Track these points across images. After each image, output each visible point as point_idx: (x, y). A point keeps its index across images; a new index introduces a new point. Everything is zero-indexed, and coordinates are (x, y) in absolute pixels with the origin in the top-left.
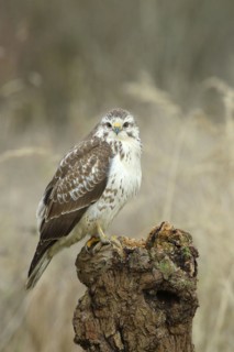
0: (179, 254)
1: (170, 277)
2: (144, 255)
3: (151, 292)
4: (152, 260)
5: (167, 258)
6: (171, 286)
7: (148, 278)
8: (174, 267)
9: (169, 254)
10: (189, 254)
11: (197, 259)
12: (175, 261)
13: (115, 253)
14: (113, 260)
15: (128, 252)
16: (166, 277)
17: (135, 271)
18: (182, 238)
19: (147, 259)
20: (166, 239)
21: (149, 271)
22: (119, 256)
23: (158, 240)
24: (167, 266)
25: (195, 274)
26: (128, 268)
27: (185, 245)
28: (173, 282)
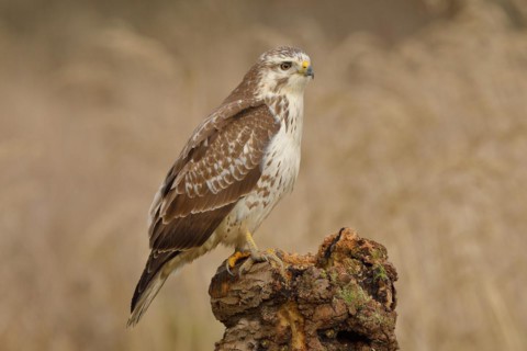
0: (371, 276)
1: (358, 310)
2: (320, 277)
3: (329, 334)
4: (332, 285)
5: (353, 282)
6: (359, 325)
7: (325, 312)
8: (364, 296)
9: (356, 277)
10: (384, 276)
11: (395, 284)
12: (365, 286)
13: (276, 275)
14: (273, 286)
15: (296, 273)
16: (352, 311)
17: (307, 301)
18: (374, 252)
19: (325, 284)
20: (349, 253)
21: (328, 301)
22: (282, 280)
23: (335, 256)
24: (353, 294)
25: (393, 306)
26: (297, 297)
27: (377, 263)
28: (362, 318)
